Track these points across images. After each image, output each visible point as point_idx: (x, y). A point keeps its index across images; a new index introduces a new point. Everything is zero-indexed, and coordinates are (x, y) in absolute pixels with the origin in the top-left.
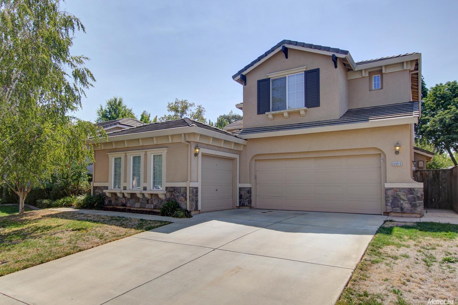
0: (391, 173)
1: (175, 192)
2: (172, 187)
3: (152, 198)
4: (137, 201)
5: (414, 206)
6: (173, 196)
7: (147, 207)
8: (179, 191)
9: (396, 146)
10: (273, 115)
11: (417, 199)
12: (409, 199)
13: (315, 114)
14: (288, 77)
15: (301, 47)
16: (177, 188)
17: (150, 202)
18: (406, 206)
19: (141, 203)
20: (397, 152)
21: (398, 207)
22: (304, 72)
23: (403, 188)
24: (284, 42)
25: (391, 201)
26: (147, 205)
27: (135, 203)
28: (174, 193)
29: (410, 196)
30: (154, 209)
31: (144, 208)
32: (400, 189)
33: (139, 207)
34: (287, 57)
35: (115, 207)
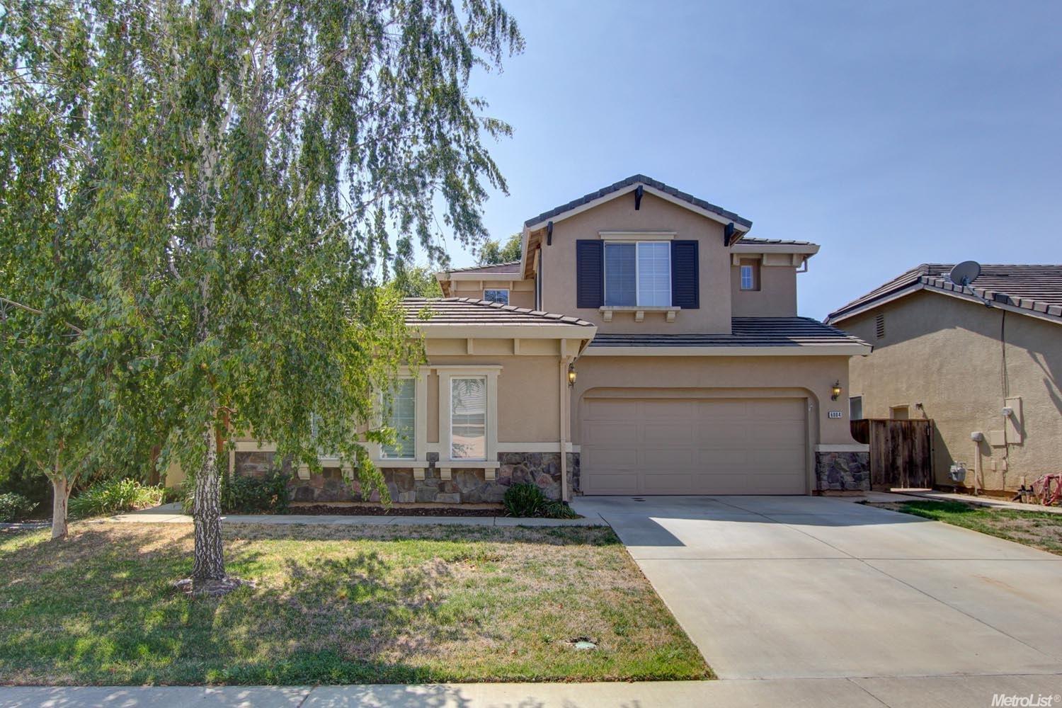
0: (827, 429)
1: (526, 465)
2: (516, 453)
3: (454, 477)
4: (406, 487)
5: (858, 479)
6: (519, 474)
7: (438, 500)
8: (537, 462)
9: (834, 388)
10: (615, 313)
11: (861, 469)
12: (851, 470)
13: (692, 321)
14: (640, 244)
15: (671, 196)
16: (533, 455)
17: (448, 487)
18: (848, 479)
19: (421, 491)
20: (834, 397)
21: (837, 481)
22: (670, 243)
23: (843, 453)
24: (638, 178)
25: (827, 473)
26: (439, 495)
27: (399, 492)
28: (522, 466)
29: (851, 464)
30: (463, 503)
31: (432, 502)
32: (839, 454)
33: (414, 501)
34: (637, 208)
35: (321, 504)
